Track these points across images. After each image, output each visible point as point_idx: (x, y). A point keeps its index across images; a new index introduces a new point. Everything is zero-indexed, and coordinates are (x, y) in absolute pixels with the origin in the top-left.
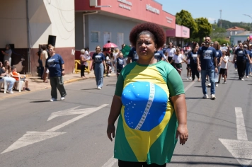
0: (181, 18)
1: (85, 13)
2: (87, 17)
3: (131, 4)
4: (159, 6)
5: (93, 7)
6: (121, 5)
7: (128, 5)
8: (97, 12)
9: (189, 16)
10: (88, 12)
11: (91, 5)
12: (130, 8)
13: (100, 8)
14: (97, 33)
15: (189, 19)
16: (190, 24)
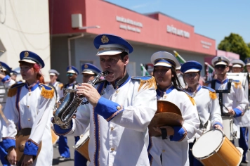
0: (230, 42)
1: (70, 37)
2: (73, 42)
3: (141, 25)
4: (190, 28)
5: (77, 29)
6: (123, 26)
7: (135, 26)
8: (83, 35)
9: (240, 40)
10: (73, 36)
11: (74, 25)
12: (139, 30)
13: (85, 30)
15: (239, 44)
16: (242, 49)
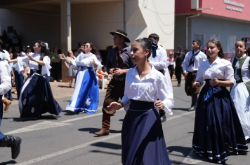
1: (188, 16)
2: (190, 20)
3: (243, 6)
5: (194, 10)
6: (229, 7)
8: (198, 15)
10: (191, 15)
11: (192, 7)
12: (241, 10)
13: (201, 11)
14: (203, 36)
